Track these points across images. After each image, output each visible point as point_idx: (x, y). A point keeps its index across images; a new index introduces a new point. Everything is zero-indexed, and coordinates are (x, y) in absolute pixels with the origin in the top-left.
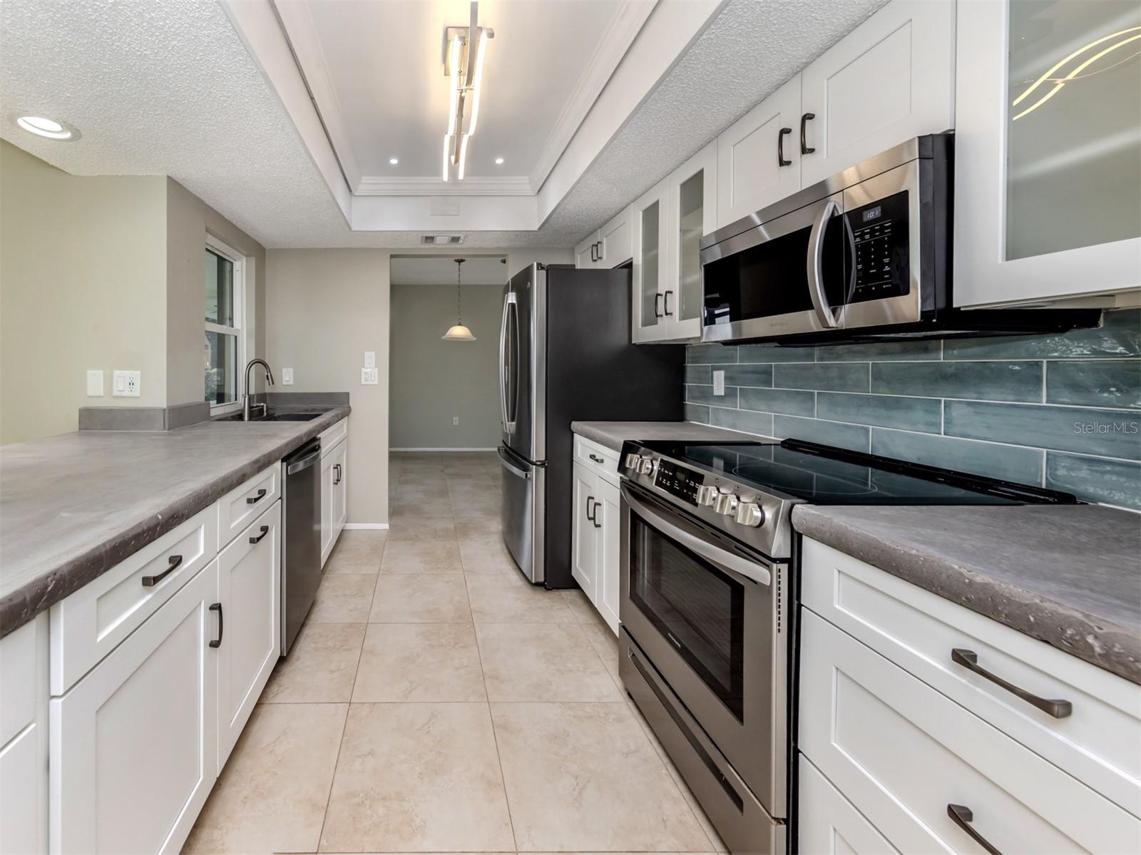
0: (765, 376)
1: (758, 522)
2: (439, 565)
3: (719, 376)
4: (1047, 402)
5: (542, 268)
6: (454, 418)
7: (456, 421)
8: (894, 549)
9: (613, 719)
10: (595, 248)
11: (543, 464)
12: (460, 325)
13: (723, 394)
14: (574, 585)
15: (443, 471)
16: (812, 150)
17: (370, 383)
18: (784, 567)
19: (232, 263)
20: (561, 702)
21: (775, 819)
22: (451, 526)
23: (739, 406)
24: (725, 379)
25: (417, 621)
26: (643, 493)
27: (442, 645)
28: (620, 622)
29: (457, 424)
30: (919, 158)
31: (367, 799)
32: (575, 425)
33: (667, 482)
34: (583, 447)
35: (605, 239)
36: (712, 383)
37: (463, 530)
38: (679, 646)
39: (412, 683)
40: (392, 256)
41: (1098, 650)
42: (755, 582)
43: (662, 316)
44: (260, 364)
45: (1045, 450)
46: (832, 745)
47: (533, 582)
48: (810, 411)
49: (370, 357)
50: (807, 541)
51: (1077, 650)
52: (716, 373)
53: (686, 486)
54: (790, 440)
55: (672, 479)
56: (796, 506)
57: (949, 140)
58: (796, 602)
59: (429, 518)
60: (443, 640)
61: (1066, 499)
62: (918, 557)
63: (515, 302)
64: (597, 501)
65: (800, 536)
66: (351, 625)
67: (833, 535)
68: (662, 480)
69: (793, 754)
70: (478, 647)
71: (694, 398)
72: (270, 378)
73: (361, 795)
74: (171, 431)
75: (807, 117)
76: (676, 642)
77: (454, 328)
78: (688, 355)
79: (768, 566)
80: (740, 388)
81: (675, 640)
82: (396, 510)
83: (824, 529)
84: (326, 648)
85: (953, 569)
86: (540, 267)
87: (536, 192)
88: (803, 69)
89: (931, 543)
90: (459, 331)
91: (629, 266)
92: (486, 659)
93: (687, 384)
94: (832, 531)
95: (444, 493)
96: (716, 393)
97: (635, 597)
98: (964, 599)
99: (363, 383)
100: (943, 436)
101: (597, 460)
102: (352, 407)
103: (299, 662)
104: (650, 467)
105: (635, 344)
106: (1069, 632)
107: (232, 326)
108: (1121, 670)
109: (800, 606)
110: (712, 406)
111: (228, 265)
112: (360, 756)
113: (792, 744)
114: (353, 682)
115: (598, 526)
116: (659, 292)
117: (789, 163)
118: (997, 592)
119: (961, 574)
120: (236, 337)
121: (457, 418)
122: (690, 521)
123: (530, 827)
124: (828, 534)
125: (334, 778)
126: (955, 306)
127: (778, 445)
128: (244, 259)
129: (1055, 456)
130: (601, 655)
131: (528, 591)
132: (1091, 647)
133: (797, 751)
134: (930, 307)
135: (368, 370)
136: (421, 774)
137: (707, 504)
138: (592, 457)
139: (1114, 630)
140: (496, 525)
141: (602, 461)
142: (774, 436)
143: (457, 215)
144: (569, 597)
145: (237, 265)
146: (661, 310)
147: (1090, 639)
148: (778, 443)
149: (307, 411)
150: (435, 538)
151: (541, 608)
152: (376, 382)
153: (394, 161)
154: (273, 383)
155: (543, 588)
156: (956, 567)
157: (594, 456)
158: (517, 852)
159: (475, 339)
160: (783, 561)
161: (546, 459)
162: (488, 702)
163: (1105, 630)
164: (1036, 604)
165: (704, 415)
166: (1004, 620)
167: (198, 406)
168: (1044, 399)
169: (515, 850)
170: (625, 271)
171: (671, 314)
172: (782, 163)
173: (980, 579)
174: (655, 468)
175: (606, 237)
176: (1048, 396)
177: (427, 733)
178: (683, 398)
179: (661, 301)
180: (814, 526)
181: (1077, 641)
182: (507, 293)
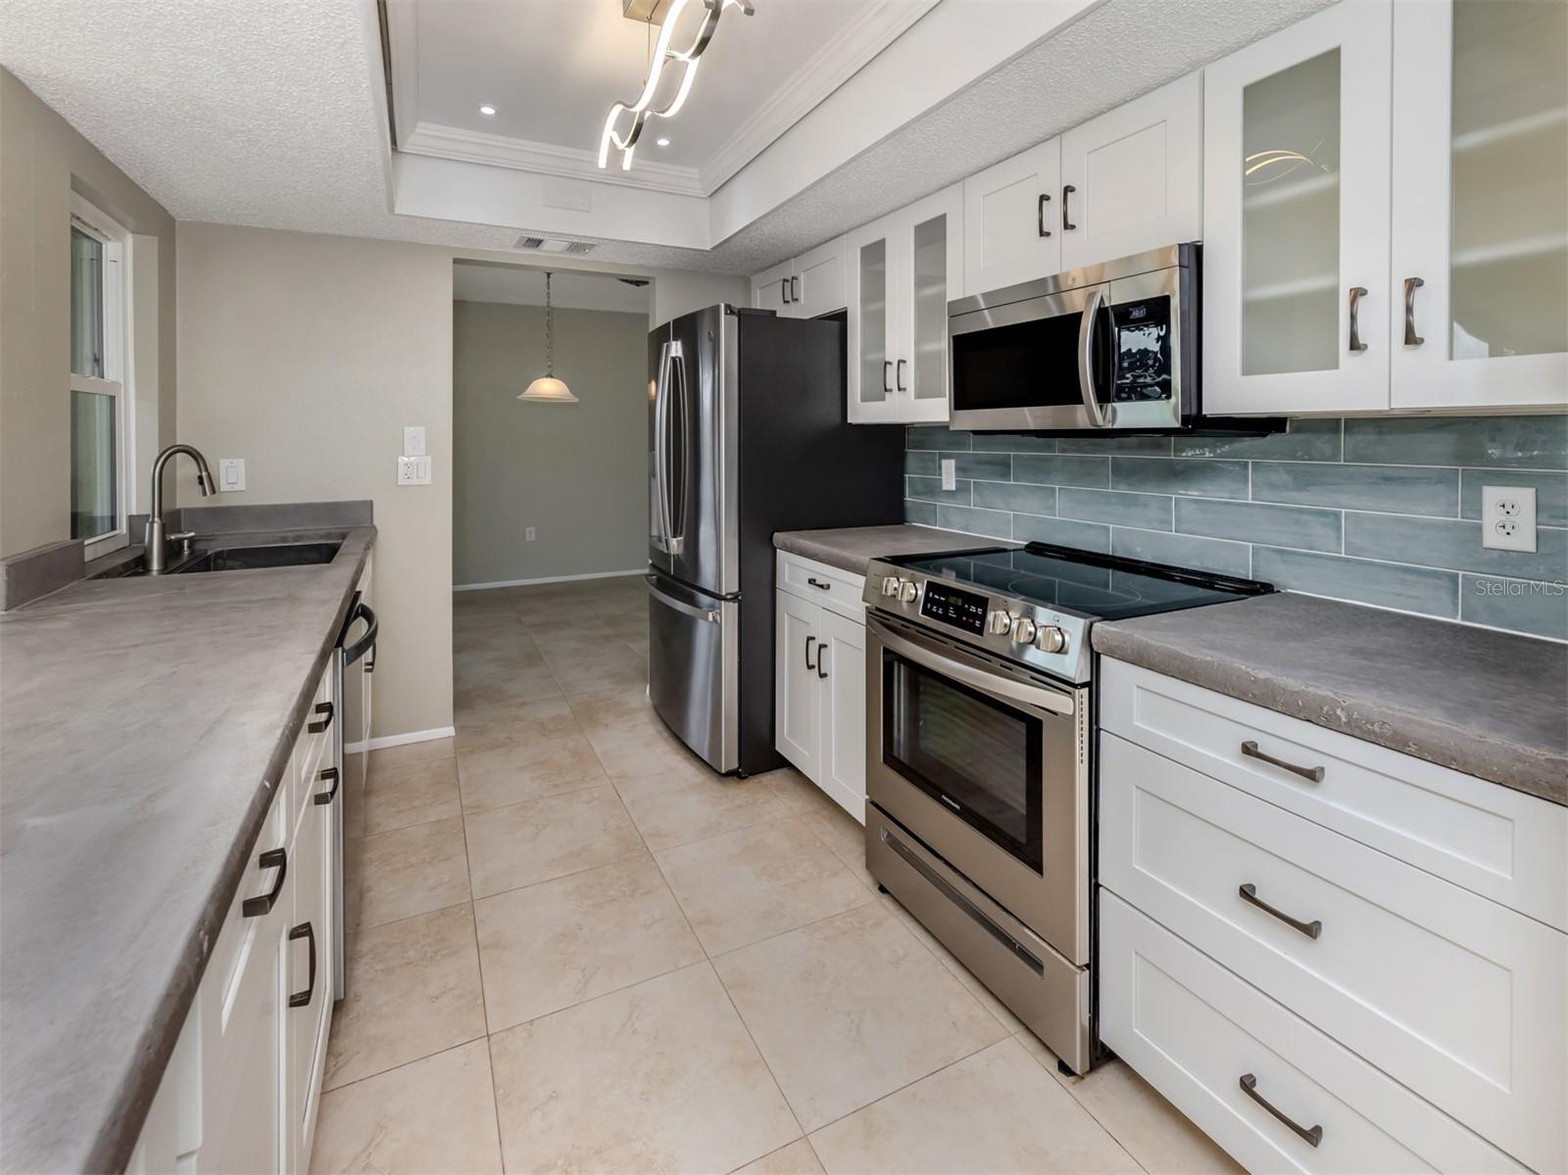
0: (1002, 467)
1: (1059, 648)
2: (567, 779)
3: (949, 466)
4: (1253, 499)
5: (732, 313)
6: (528, 529)
7: (530, 534)
8: (1192, 658)
9: (871, 926)
10: (788, 286)
11: (735, 598)
12: (550, 376)
13: (954, 488)
14: (782, 763)
15: (520, 621)
16: (1073, 227)
17: (414, 481)
18: (1085, 691)
19: (101, 244)
20: (804, 926)
21: (1079, 967)
22: (565, 710)
23: (973, 502)
24: (956, 469)
25: (561, 875)
26: (903, 625)
27: (613, 900)
28: (867, 797)
29: (533, 537)
30: (1180, 266)
31: (570, 1165)
32: (779, 537)
33: (938, 609)
34: (793, 569)
35: (802, 274)
36: (940, 475)
37: (588, 715)
38: (958, 807)
39: (584, 969)
40: (456, 261)
41: (1344, 719)
42: (1055, 713)
43: (891, 390)
44: (185, 454)
45: (1251, 544)
46: (1134, 868)
47: (723, 772)
48: (1051, 509)
49: (414, 435)
50: (1106, 661)
51: (1330, 723)
52: (944, 462)
53: (967, 612)
54: (1033, 543)
55: (945, 606)
56: (1095, 625)
57: (1198, 251)
58: (1095, 727)
59: (523, 704)
60: (612, 892)
61: (1266, 589)
62: (1213, 662)
63: (680, 354)
64: (821, 642)
65: (1098, 655)
66: (443, 912)
67: (1135, 652)
68: (932, 607)
69: (1095, 888)
70: (669, 886)
71: (915, 493)
72: (206, 481)
73: (559, 1163)
74: (13, 611)
75: (1068, 190)
76: (953, 804)
77: (541, 380)
78: (910, 437)
79: (1069, 693)
80: (974, 482)
81: (950, 802)
82: (463, 700)
83: (1125, 646)
84: (408, 964)
85: (1241, 669)
86: (730, 310)
87: (710, 193)
88: (1063, 132)
89: (1213, 647)
90: (548, 387)
91: (841, 317)
92: (685, 899)
93: (907, 476)
94: (1134, 647)
95: (533, 659)
96: (945, 487)
97: (890, 759)
98: (1250, 695)
99: (402, 481)
100: (1174, 533)
101: (822, 586)
102: (378, 528)
103: (362, 1004)
104: (914, 592)
105: (850, 424)
106: (1326, 709)
107: (103, 377)
108: (1357, 732)
109: (1098, 730)
110: (941, 503)
111: (86, 245)
112: (537, 1109)
113: (1093, 881)
114: (480, 1001)
115: (823, 676)
116: (887, 360)
117: (1048, 234)
118: (1275, 685)
119: (1248, 673)
120: (112, 399)
121: (533, 529)
122: (971, 653)
123: (812, 1098)
124: (1130, 651)
125: (502, 1159)
126: (1204, 413)
127: (1021, 550)
128: (130, 239)
129: (1258, 549)
130: (834, 849)
131: (713, 786)
132: (1339, 718)
133: (1097, 886)
134: (1187, 413)
135: (412, 459)
136: (643, 1093)
137: (998, 632)
138: (812, 581)
139: (1352, 701)
140: (642, 696)
141: (828, 587)
142: (1016, 539)
143: (587, 212)
144: (774, 783)
145: (111, 249)
146: (891, 383)
147: (1339, 712)
148: (1020, 547)
149: (284, 539)
150: (544, 735)
151: (740, 807)
152: (428, 481)
153: (488, 111)
154: (213, 491)
155: (735, 778)
156: (1243, 667)
157: (814, 580)
158: (806, 1136)
159: (577, 400)
160: (1083, 685)
161: (740, 590)
162: (709, 959)
163: (1348, 703)
164: (1303, 690)
165: (929, 514)
166: (1279, 708)
167: (63, 550)
168: (1250, 497)
169: (802, 1134)
170: (836, 324)
171: (905, 389)
172: (1042, 233)
173: (1262, 675)
174: (920, 592)
175: (804, 271)
176: (1253, 494)
177: (633, 1033)
178: (902, 494)
179: (891, 371)
180: (1115, 644)
181: (1330, 716)
182: (668, 340)
